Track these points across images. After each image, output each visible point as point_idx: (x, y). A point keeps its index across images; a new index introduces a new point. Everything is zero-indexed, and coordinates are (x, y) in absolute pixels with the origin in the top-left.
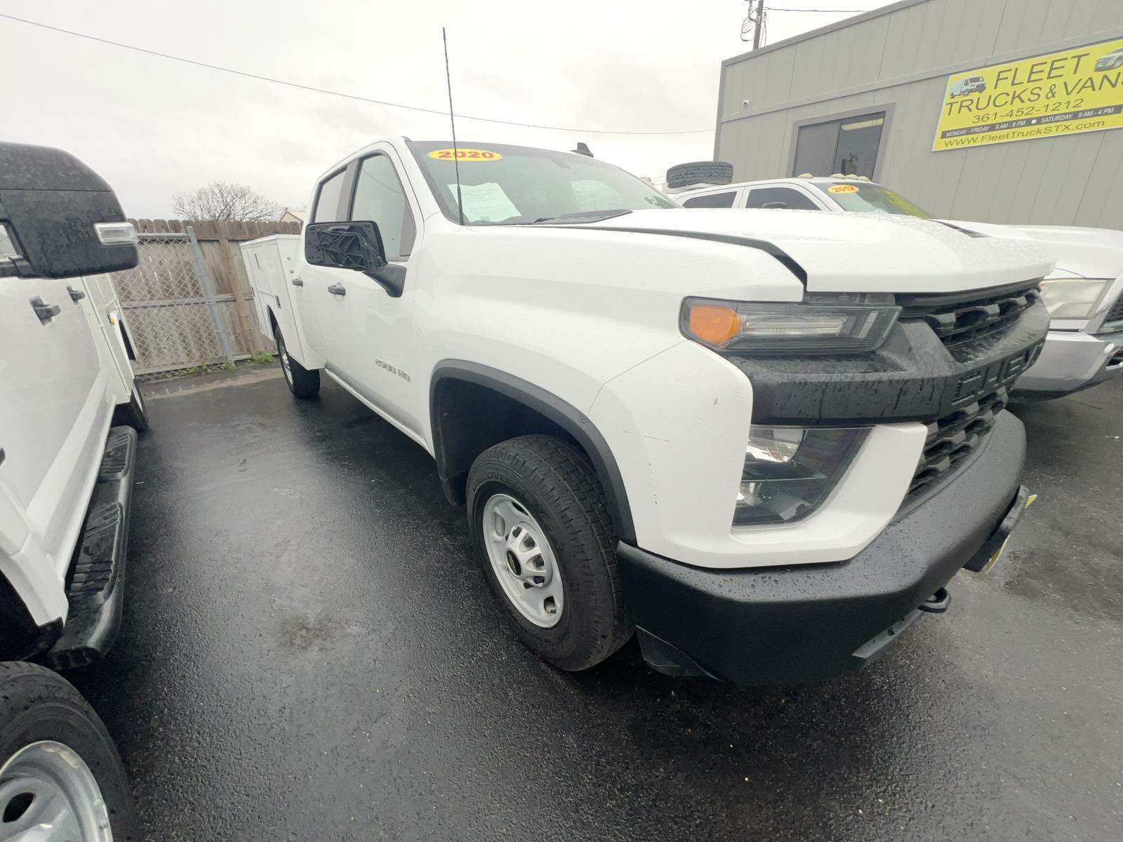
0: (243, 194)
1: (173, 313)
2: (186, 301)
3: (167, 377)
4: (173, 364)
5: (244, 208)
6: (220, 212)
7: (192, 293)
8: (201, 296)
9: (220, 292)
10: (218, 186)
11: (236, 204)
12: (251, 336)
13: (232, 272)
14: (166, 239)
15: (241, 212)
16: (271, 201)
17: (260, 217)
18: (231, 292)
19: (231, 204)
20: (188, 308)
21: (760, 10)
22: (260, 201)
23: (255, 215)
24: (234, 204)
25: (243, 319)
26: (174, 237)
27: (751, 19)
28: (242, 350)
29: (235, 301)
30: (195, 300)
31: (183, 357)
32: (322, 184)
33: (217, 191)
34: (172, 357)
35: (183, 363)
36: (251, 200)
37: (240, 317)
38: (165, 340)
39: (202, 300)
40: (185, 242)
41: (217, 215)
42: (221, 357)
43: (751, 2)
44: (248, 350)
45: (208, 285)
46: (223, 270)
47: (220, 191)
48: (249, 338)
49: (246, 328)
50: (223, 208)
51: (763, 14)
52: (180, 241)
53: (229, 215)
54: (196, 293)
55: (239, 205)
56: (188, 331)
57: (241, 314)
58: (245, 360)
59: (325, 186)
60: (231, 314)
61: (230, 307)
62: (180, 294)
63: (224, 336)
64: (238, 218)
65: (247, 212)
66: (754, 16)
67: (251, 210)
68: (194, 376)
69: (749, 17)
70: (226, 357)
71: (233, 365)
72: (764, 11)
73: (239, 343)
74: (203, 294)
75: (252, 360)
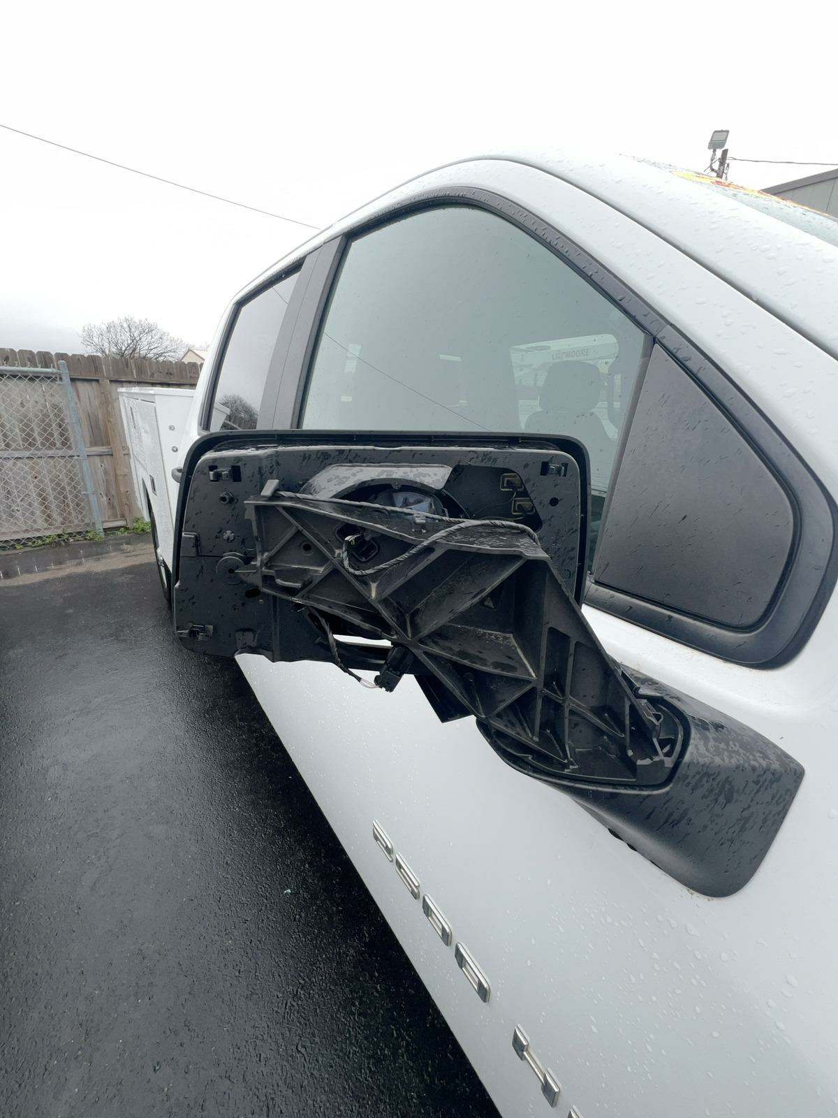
0: (150, 330)
1: (32, 468)
2: (50, 453)
3: (15, 548)
4: (26, 531)
5: (149, 344)
6: (126, 345)
7: (58, 444)
8: (70, 448)
9: (94, 443)
10: (127, 320)
11: (143, 339)
12: (127, 498)
13: (111, 420)
14: (31, 375)
15: (147, 348)
16: (176, 339)
17: (164, 353)
18: (108, 443)
19: (138, 339)
20: (51, 461)
21: (723, 161)
22: (166, 338)
23: (159, 350)
24: (140, 339)
25: (120, 478)
26: (41, 373)
27: (713, 170)
28: (115, 515)
29: (112, 455)
30: (60, 453)
31: (41, 523)
32: (241, 304)
33: (125, 325)
34: (26, 523)
35: (38, 530)
36: (157, 337)
37: (116, 476)
38: (19, 500)
39: (71, 453)
40: (55, 380)
41: (124, 349)
42: (87, 525)
43: (714, 151)
44: (123, 516)
45: (79, 434)
46: (100, 416)
47: (129, 326)
48: (125, 501)
49: (122, 489)
50: (130, 342)
51: (726, 166)
52: (49, 378)
53: (135, 350)
54: (64, 444)
55: (145, 340)
56: (49, 490)
57: (118, 472)
58: (118, 528)
59: (244, 309)
60: (106, 472)
61: (105, 461)
62: (43, 444)
63: (93, 499)
64: (143, 353)
65: (152, 347)
66: (716, 166)
67: (156, 345)
68: (53, 548)
69: (711, 167)
70: (94, 524)
71: (102, 535)
72: (727, 161)
73: (113, 507)
74: (73, 446)
75: (127, 529)
